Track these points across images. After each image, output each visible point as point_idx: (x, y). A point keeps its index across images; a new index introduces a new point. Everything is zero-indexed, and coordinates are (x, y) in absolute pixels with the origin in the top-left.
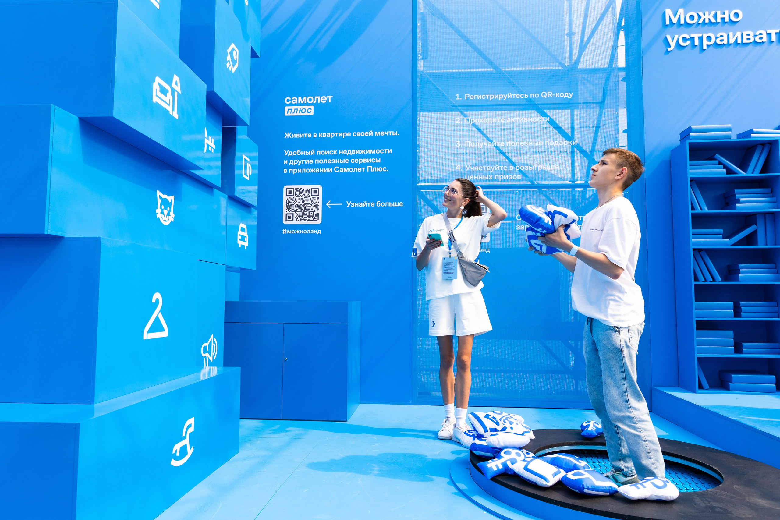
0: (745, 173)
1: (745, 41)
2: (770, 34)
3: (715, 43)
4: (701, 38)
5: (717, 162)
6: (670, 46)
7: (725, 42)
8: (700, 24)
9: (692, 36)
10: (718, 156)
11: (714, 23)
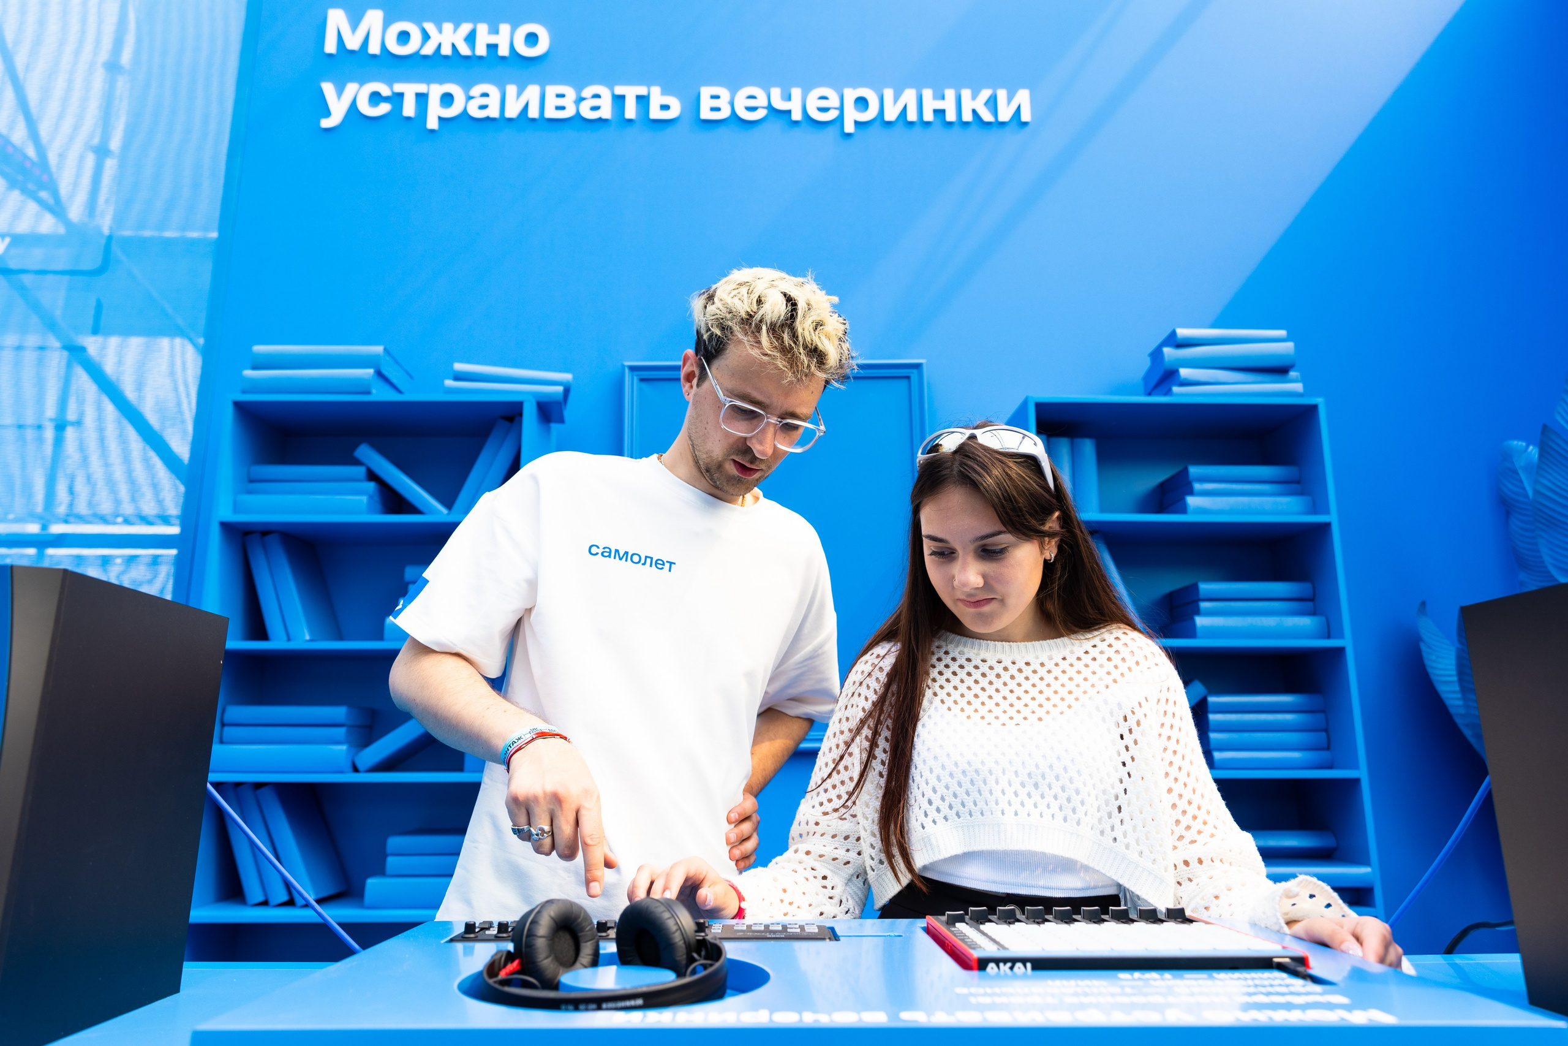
0: (444, 511)
1: (551, 113)
2: (623, 97)
3: (465, 112)
4: (422, 98)
5: (361, 471)
6: (327, 113)
7: (493, 112)
8: (425, 57)
9: (398, 88)
10: (365, 452)
11: (467, 58)
